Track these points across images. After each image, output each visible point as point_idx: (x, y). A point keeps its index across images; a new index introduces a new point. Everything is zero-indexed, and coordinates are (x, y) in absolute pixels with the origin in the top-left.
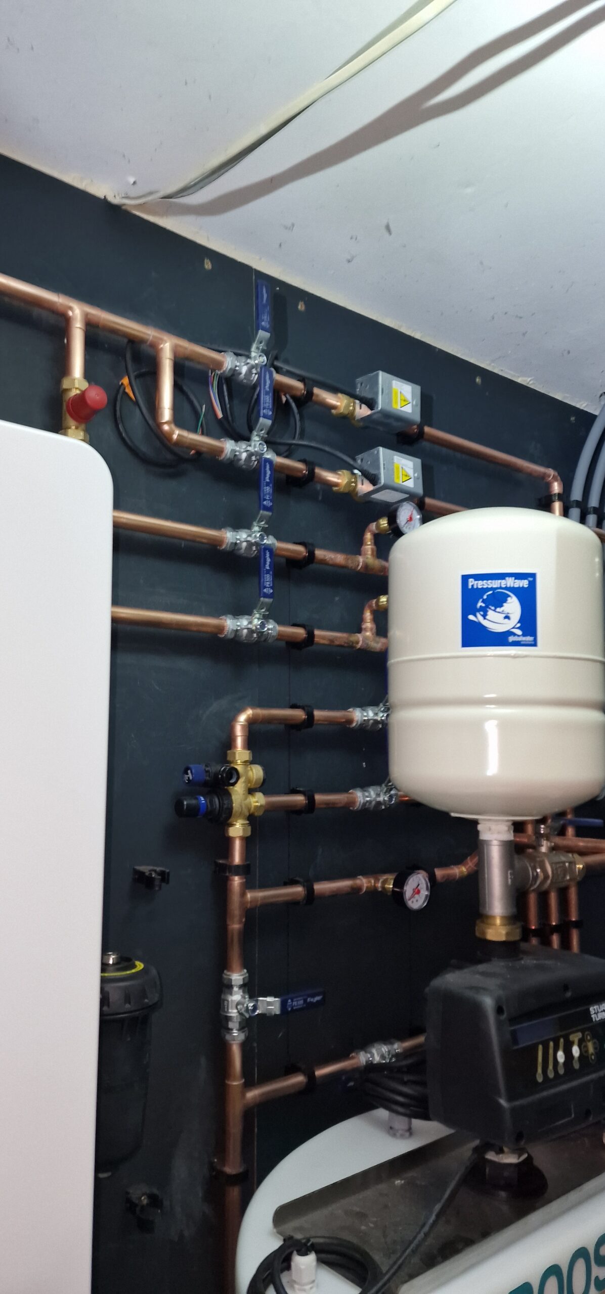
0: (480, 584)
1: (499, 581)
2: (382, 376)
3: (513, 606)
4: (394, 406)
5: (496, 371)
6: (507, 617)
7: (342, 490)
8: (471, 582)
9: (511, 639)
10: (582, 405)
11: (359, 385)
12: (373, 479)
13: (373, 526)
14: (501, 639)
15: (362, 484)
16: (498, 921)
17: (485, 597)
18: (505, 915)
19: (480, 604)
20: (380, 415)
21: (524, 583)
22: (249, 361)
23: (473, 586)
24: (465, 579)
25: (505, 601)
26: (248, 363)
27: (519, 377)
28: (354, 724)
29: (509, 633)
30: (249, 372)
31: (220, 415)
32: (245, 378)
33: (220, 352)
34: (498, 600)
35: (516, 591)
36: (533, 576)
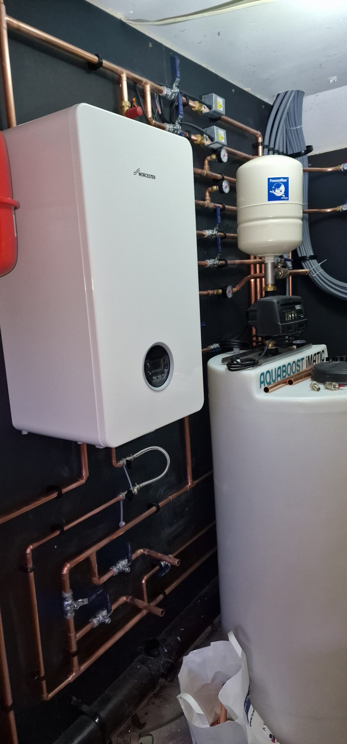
0: (274, 181)
1: (279, 180)
2: (214, 95)
3: (282, 188)
4: (218, 108)
5: (238, 85)
6: (281, 191)
7: (198, 143)
8: (271, 180)
9: (282, 198)
10: (266, 100)
11: (203, 98)
12: (212, 139)
13: (209, 158)
14: (279, 198)
15: (207, 141)
16: (270, 286)
17: (275, 185)
18: (273, 284)
19: (273, 187)
20: (212, 112)
21: (285, 180)
22: (172, 90)
23: (271, 181)
24: (269, 179)
25: (280, 186)
26: (171, 91)
27: (245, 88)
28: (206, 236)
29: (281, 196)
30: (172, 94)
31: (160, 113)
32: (170, 97)
33: (161, 86)
34: (278, 186)
35: (283, 183)
36: (288, 178)
